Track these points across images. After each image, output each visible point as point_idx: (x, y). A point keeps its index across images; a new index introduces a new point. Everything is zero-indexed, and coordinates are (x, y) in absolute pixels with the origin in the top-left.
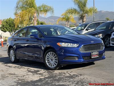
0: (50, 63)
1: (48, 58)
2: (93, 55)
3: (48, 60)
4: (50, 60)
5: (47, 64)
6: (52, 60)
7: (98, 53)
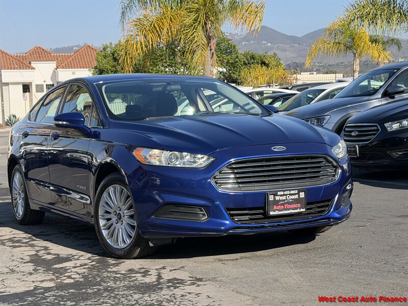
0: (112, 228)
1: (109, 210)
2: (276, 202)
3: (108, 216)
4: (114, 219)
5: (105, 233)
6: (119, 217)
7: (302, 195)
